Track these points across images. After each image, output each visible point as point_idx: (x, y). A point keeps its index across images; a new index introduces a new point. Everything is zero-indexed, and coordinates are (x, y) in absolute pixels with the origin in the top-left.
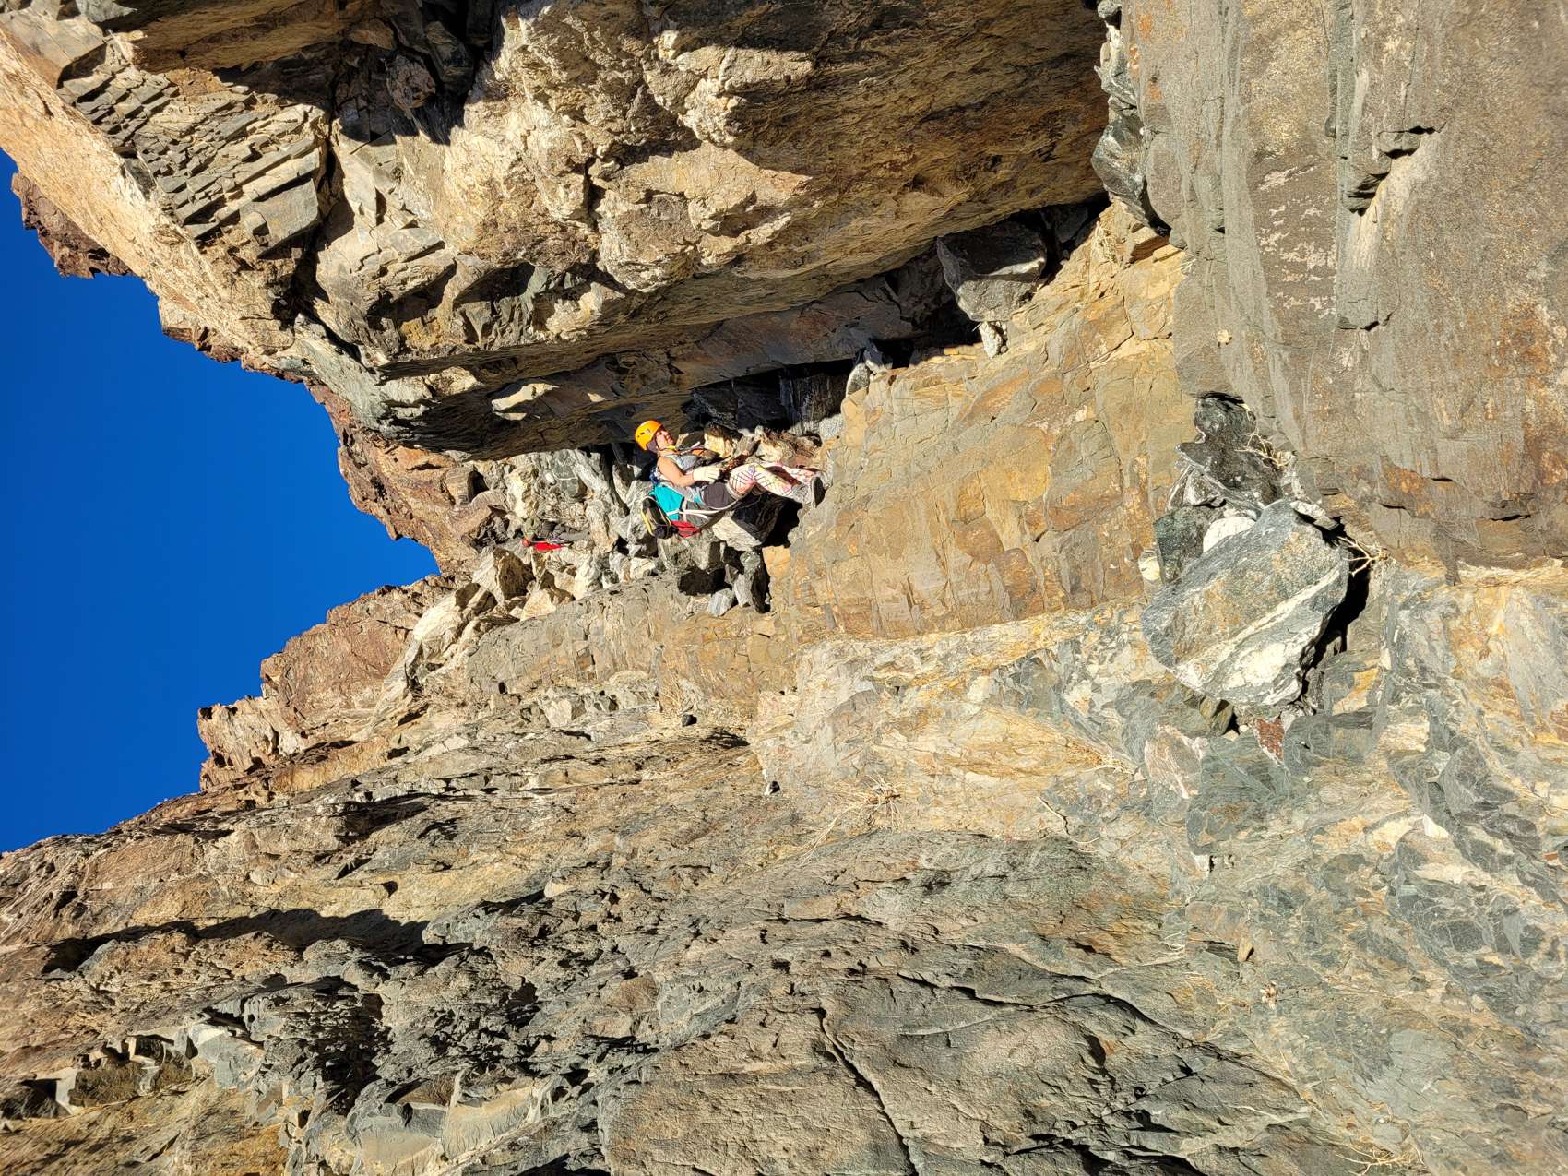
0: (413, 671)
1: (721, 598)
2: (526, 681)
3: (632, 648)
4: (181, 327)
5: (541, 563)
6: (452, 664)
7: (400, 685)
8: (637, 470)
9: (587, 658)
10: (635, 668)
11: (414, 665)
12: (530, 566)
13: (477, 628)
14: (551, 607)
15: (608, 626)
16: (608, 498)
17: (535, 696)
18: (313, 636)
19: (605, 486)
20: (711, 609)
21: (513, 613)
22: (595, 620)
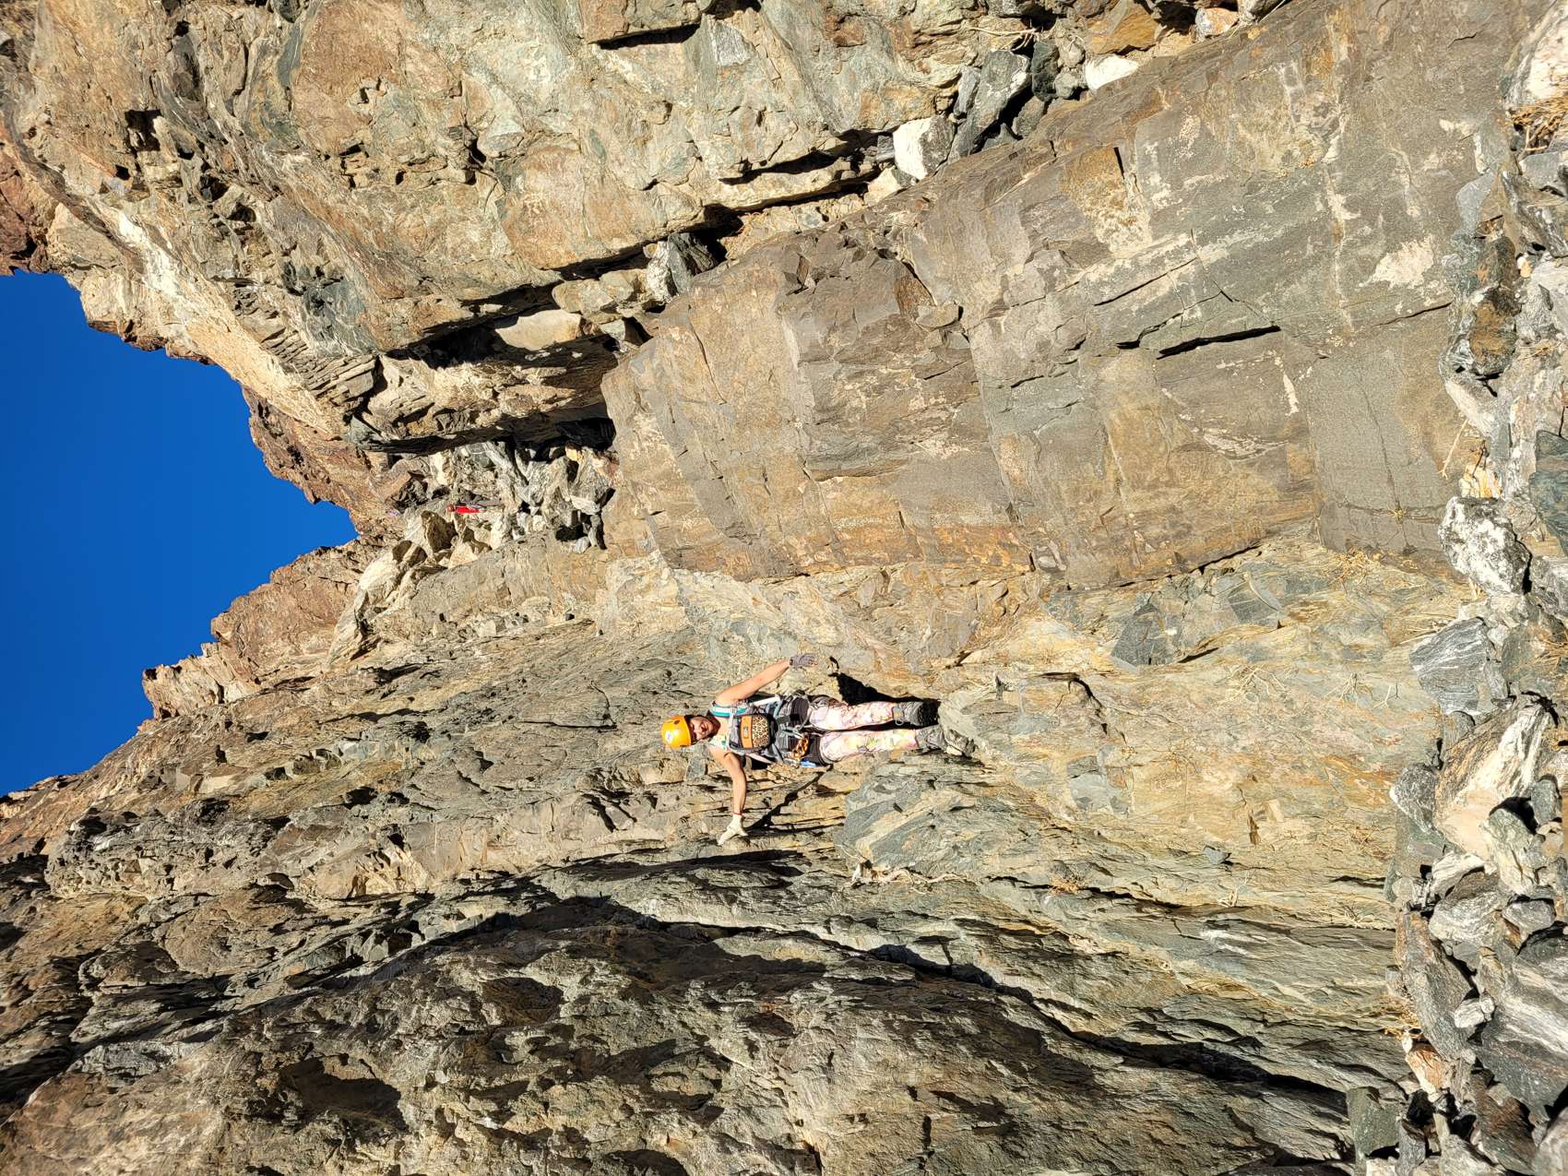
0: (361, 615)
1: (581, 542)
2: (460, 611)
3: (536, 580)
4: (106, 320)
5: (461, 522)
6: (396, 606)
7: (351, 628)
8: (533, 453)
9: (504, 590)
10: (540, 595)
11: (362, 610)
12: (453, 524)
13: (413, 577)
14: (472, 557)
15: (519, 566)
16: (512, 473)
17: (468, 621)
18: (261, 594)
19: (510, 465)
20: (577, 549)
21: (441, 563)
22: (509, 563)
